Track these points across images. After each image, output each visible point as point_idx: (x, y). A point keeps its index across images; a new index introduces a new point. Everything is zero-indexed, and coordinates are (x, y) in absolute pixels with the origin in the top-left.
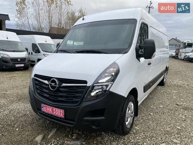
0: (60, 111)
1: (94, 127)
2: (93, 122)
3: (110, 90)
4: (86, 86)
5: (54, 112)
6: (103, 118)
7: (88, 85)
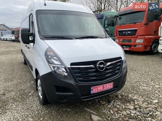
0: (110, 84)
5: (105, 87)
7: (123, 59)
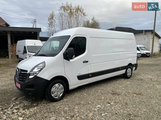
0: (20, 85)
1: (30, 94)
2: (29, 91)
3: (37, 76)
4: (27, 73)
5: (18, 86)
6: (33, 89)
7: (28, 73)
